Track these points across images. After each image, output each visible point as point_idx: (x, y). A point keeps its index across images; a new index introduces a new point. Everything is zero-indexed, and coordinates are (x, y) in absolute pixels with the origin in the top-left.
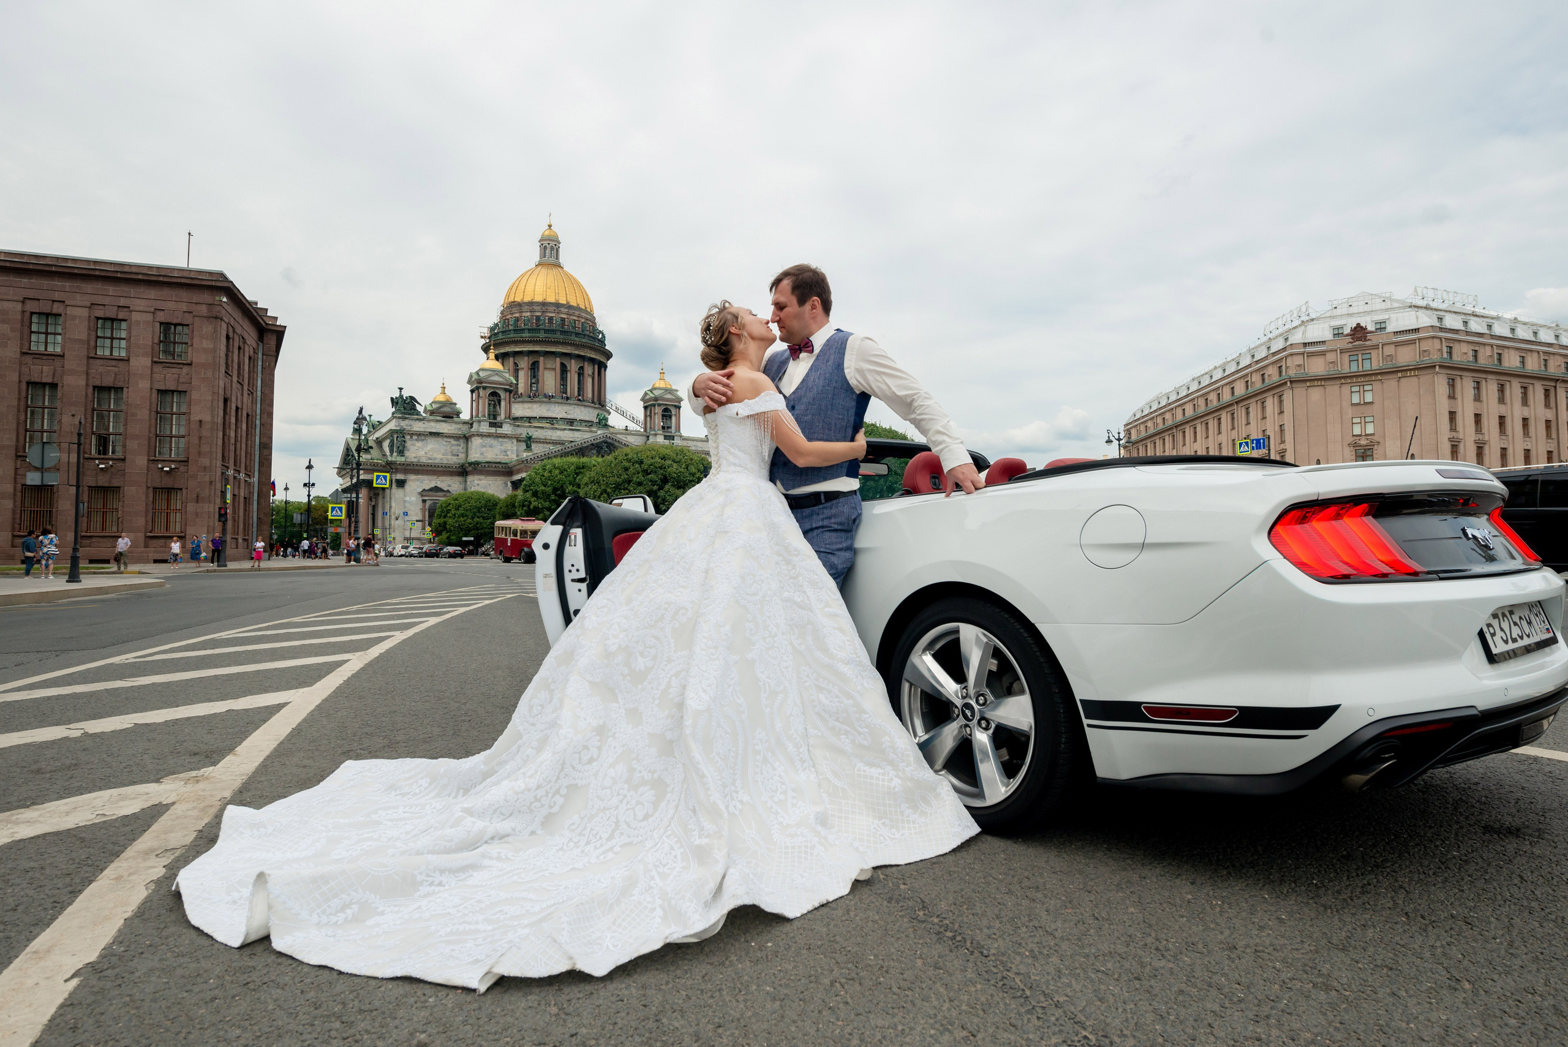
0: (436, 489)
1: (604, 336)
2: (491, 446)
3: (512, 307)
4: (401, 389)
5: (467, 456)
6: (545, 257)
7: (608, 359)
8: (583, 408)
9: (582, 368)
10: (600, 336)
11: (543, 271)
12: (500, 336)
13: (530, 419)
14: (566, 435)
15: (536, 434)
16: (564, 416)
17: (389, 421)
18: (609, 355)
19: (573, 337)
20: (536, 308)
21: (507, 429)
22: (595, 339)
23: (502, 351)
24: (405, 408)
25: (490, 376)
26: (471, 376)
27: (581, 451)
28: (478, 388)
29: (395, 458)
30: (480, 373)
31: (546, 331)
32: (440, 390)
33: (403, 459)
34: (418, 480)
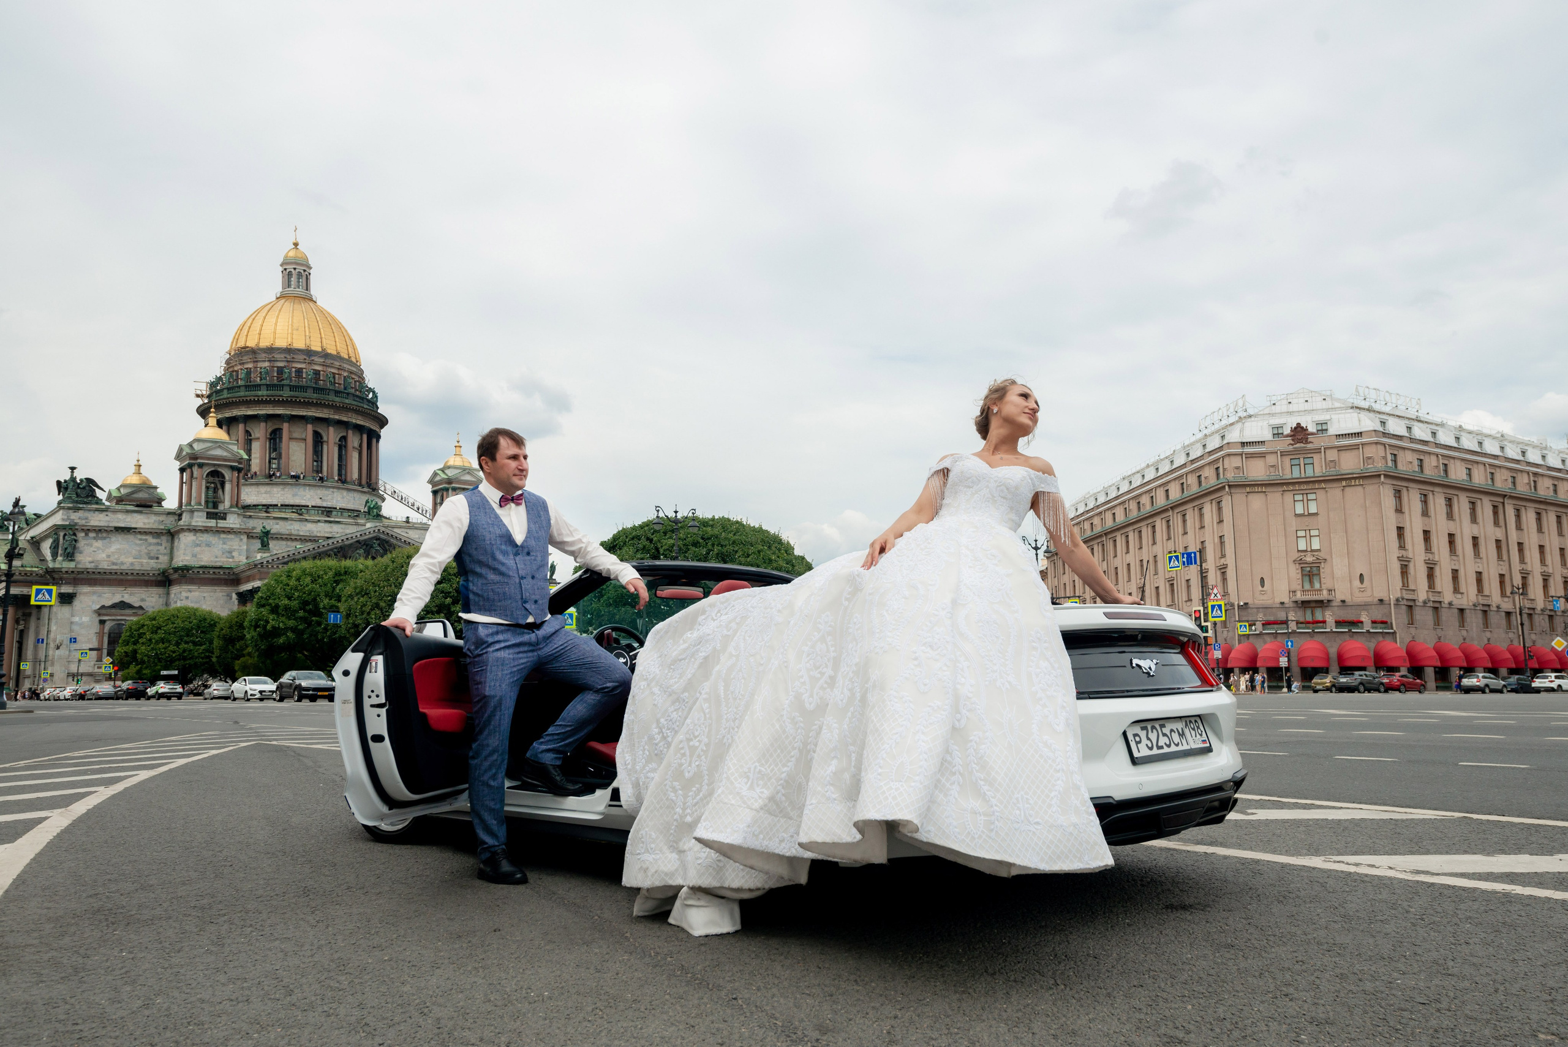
0: (123, 605)
1: (375, 396)
2: (208, 545)
3: (241, 354)
4: (73, 469)
5: (172, 559)
6: (289, 286)
7: (382, 427)
8: (345, 493)
9: (344, 439)
10: (371, 395)
11: (288, 306)
12: (225, 395)
13: (267, 507)
14: (321, 529)
15: (275, 527)
16: (319, 503)
17: (53, 513)
18: (383, 422)
19: (332, 397)
20: (278, 356)
21: (233, 521)
22: (363, 399)
23: (227, 415)
24: (78, 495)
25: (209, 449)
26: (181, 450)
27: (342, 551)
28: (190, 466)
29: (61, 563)
30: (195, 446)
31: (292, 388)
32: (133, 469)
33: (72, 565)
34: (94, 593)
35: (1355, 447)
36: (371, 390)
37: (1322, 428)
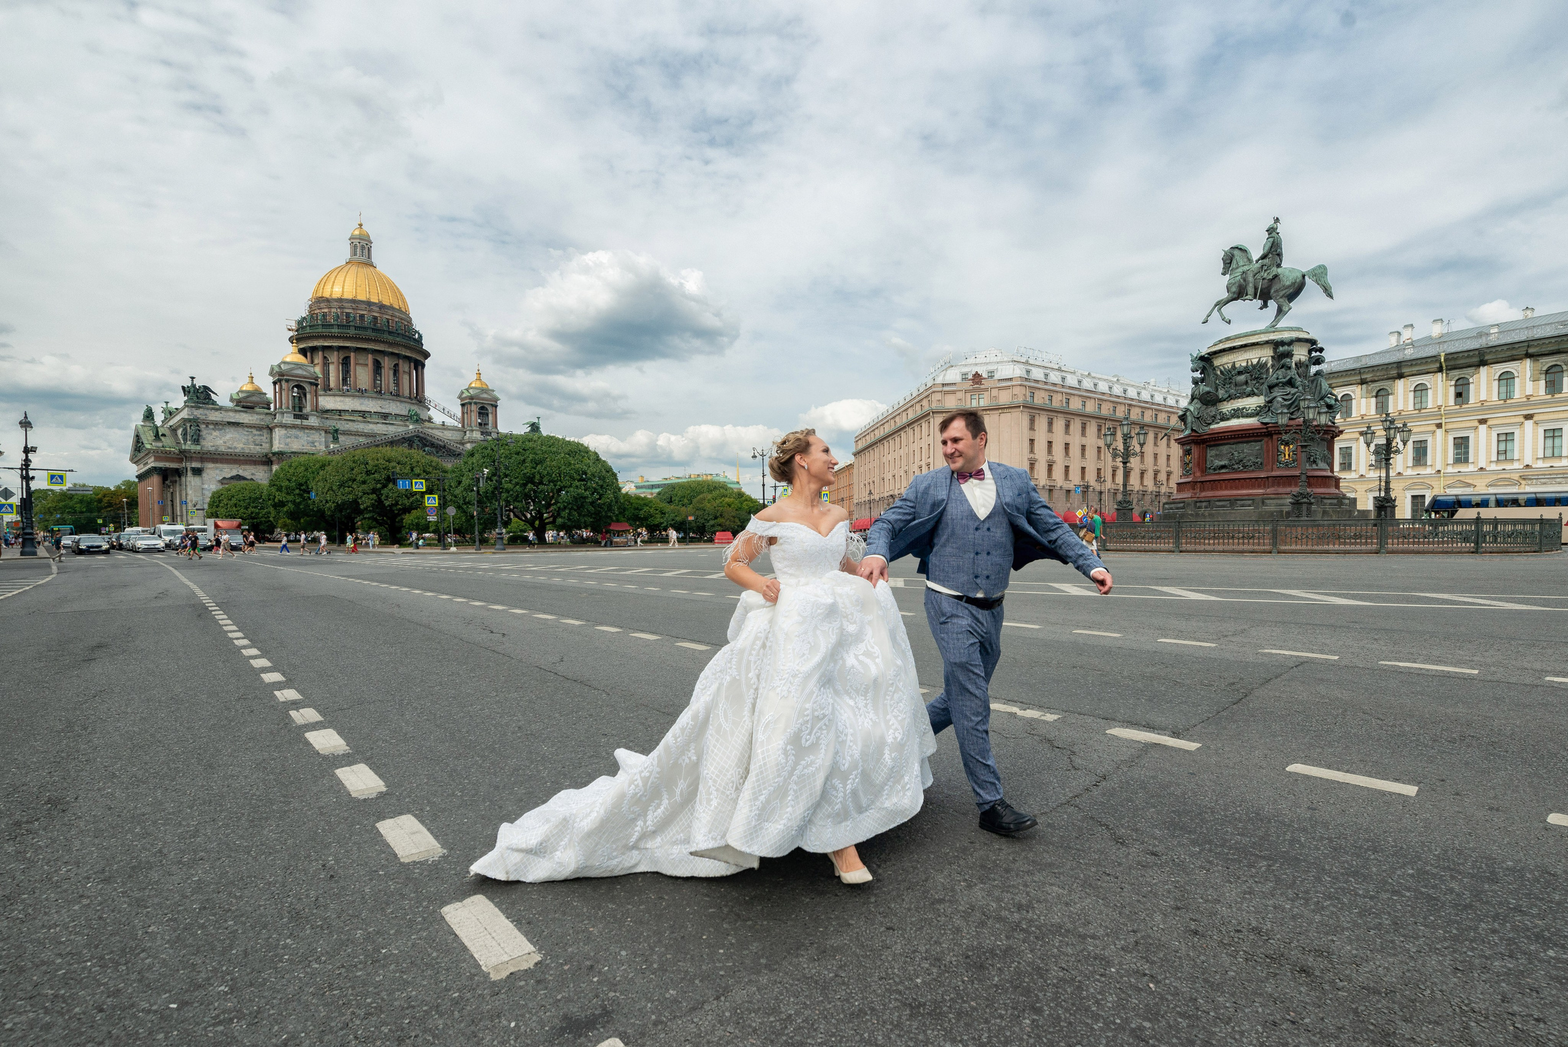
0: (238, 477)
1: (420, 337)
2: (297, 437)
3: (320, 301)
4: (193, 378)
5: (272, 446)
6: (355, 254)
7: (426, 358)
8: (398, 404)
9: (396, 365)
10: (417, 336)
11: (354, 269)
12: (308, 330)
13: (340, 412)
14: (380, 428)
15: (342, 426)
16: (379, 410)
17: (183, 409)
18: (427, 355)
19: (386, 336)
20: (346, 305)
21: (313, 421)
22: (411, 338)
23: (310, 345)
24: (198, 398)
25: (293, 369)
26: (272, 369)
27: (392, 443)
28: (280, 381)
29: (189, 446)
30: (282, 366)
31: (356, 328)
32: (248, 380)
33: (198, 448)
34: (217, 468)
35: (1008, 388)
36: (416, 332)
37: (991, 375)
